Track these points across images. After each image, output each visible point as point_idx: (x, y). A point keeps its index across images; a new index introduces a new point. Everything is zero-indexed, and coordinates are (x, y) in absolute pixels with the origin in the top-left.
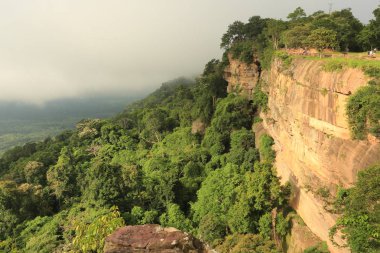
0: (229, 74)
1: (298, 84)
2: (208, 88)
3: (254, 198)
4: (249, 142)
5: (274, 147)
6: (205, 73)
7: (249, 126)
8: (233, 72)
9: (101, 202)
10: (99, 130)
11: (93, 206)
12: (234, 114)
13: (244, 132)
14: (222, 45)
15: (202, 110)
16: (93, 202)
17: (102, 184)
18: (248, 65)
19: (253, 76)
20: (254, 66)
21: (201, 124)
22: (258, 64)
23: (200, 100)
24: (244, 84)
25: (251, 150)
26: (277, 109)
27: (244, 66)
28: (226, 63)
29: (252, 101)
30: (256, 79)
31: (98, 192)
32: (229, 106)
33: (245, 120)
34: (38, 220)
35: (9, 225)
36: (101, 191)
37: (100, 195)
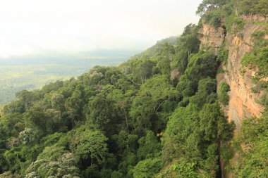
0: (202, 35)
1: (246, 44)
2: (185, 45)
3: (204, 131)
4: (212, 88)
5: (229, 93)
6: (184, 34)
7: (213, 75)
8: (204, 33)
9: (98, 126)
10: (104, 73)
11: (92, 128)
12: (202, 66)
13: (209, 80)
14: (198, 12)
15: (179, 62)
16: (92, 125)
17: (99, 113)
18: (216, 28)
19: (220, 37)
20: (221, 29)
21: (178, 73)
22: (224, 27)
23: (178, 54)
24: (212, 43)
25: (212, 94)
26: (231, 63)
27: (212, 30)
28: (200, 26)
29: (216, 57)
30: (221, 40)
31: (96, 119)
32: (199, 59)
33: (211, 71)
34: (56, 135)
35: (38, 137)
36: (97, 118)
37: (97, 121)
